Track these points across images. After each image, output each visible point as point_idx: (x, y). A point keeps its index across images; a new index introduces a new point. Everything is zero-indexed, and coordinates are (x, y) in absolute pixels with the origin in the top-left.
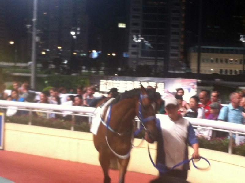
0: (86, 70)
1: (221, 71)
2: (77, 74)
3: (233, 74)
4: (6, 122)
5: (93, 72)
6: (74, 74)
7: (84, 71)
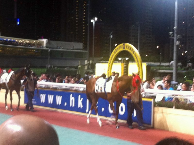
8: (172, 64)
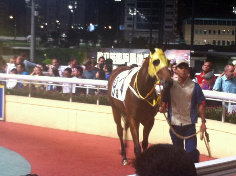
0: (83, 42)
1: (214, 42)
2: (75, 47)
3: (226, 44)
4: (6, 94)
5: (91, 44)
6: (72, 47)
7: (81, 44)
8: (29, 39)
